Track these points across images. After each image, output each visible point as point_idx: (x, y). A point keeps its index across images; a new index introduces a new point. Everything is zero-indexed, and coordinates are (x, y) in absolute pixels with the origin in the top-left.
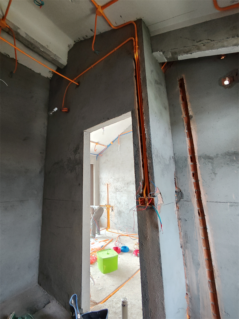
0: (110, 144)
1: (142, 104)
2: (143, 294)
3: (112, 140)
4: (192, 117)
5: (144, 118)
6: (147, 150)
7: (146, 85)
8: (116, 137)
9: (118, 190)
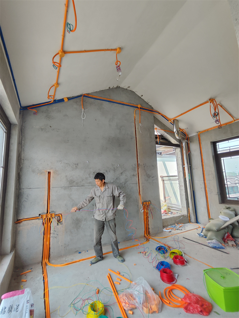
0: (62, 101)
9: (75, 184)
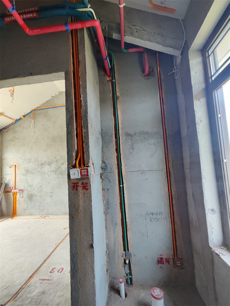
0: (20, 119)
1: (79, 67)
2: (72, 267)
3: (24, 114)
4: (118, 98)
5: (80, 83)
6: (82, 118)
7: (84, 47)
8: (29, 111)
9: (29, 172)
